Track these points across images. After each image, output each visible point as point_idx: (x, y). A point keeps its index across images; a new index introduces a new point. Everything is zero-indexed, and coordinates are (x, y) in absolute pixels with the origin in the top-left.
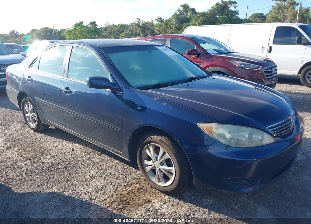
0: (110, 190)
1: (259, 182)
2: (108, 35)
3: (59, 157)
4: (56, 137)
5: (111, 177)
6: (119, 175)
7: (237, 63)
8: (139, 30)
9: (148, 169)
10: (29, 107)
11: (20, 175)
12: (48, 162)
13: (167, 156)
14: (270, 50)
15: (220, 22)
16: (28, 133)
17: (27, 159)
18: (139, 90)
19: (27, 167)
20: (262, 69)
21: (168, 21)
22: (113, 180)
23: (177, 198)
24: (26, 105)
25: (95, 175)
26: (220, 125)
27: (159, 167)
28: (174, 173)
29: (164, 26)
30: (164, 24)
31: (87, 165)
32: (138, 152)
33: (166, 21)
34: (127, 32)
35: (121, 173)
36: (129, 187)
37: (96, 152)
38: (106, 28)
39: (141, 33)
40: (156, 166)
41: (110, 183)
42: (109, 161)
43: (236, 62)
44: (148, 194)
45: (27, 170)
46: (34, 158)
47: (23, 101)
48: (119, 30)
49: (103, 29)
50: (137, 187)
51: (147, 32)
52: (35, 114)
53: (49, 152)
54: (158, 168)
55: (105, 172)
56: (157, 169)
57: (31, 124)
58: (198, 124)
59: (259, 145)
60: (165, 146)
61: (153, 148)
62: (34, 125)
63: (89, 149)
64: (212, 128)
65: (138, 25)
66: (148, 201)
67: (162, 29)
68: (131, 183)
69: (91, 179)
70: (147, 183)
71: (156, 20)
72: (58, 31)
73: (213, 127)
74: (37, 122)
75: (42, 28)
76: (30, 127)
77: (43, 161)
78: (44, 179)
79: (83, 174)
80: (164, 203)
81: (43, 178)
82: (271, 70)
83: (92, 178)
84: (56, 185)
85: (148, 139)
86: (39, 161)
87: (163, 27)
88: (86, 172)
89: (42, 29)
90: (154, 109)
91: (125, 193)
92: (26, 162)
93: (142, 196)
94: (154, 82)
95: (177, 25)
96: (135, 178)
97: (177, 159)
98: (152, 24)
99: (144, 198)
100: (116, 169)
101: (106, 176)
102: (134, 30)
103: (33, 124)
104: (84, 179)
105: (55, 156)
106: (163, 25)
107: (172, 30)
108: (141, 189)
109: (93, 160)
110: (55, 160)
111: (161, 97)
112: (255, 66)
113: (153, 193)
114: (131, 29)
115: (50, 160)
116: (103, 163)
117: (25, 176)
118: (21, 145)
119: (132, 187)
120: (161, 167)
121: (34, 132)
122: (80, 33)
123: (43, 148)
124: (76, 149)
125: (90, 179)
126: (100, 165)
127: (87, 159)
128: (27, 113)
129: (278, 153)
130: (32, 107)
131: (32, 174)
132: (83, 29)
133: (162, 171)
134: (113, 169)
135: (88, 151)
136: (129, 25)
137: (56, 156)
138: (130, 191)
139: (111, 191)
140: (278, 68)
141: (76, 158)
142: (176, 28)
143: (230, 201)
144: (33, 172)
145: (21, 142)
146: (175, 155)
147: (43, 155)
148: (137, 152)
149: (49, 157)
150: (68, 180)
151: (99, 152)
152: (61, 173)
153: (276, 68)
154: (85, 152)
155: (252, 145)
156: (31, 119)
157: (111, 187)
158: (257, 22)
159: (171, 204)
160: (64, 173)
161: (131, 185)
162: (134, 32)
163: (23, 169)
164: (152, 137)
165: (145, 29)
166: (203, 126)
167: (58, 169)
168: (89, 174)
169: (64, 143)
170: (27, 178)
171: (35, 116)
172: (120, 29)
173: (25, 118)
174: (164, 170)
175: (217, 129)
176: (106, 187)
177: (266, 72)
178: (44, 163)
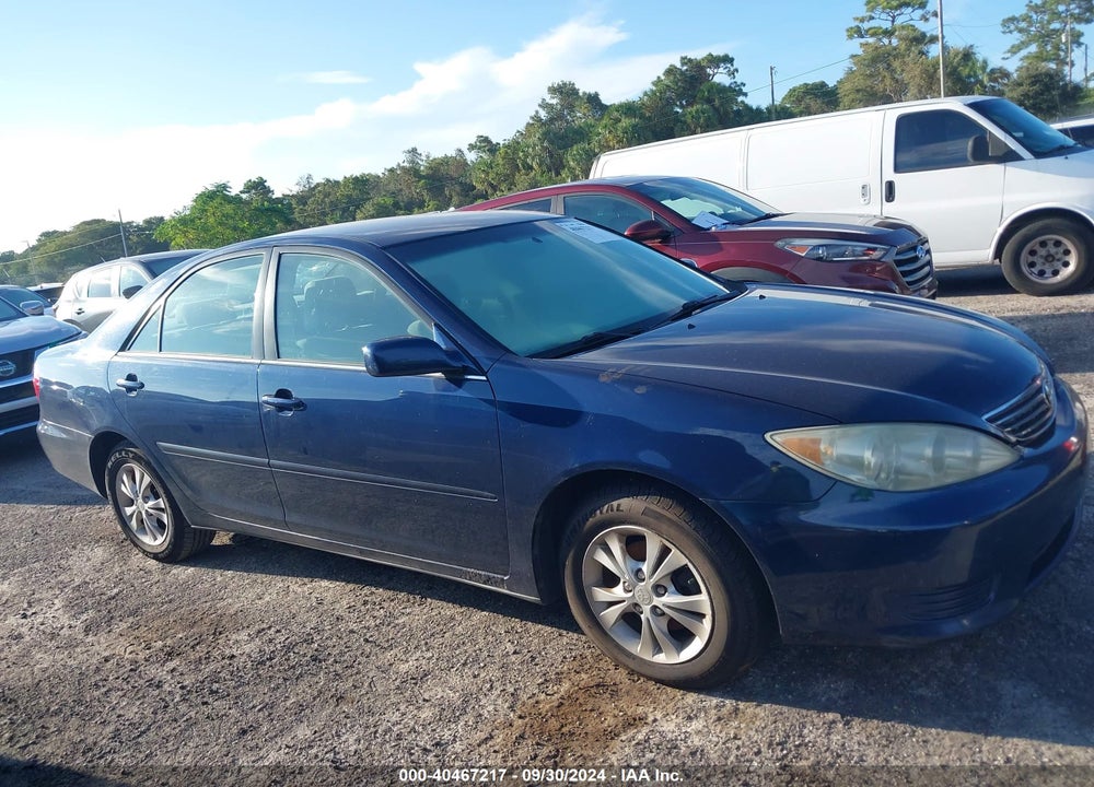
0: (493, 705)
1: (992, 595)
2: (313, 217)
3: (278, 631)
4: (248, 570)
5: (482, 665)
6: (507, 655)
7: (802, 247)
8: (418, 189)
9: (611, 615)
10: (134, 482)
11: (165, 707)
12: (247, 651)
13: (676, 559)
14: (890, 192)
15: (688, 126)
16: (142, 572)
17: (169, 654)
18: (542, 361)
19: (178, 679)
20: (885, 255)
21: (514, 146)
22: (493, 672)
23: (726, 695)
24: (125, 478)
25: (424, 667)
26: (837, 431)
27: (651, 601)
28: (708, 612)
29: (504, 165)
30: (503, 159)
31: (388, 641)
32: (568, 563)
33: (508, 147)
34: (380, 200)
35: (510, 648)
36: (555, 688)
37: (402, 595)
38: (302, 197)
39: (427, 198)
40: (639, 602)
41: (488, 686)
42: (458, 618)
43: (798, 242)
44: (626, 698)
45: (182, 688)
46: (193, 647)
47: (110, 464)
48: (349, 197)
49: (293, 202)
50: (583, 683)
51: (447, 193)
52: (162, 503)
53: (239, 621)
54: (648, 604)
55: (457, 652)
56: (647, 609)
57: (147, 540)
58: (767, 436)
59: (969, 477)
60: (664, 527)
61: (620, 541)
62: (160, 539)
63: (373, 589)
64: (817, 442)
65: (412, 172)
66: (635, 720)
67: (497, 174)
68: (557, 673)
69: (416, 684)
70: (610, 667)
71: (472, 147)
72: (137, 226)
73: (820, 440)
74: (169, 530)
75: (78, 223)
76: (144, 552)
77: (228, 652)
78: (254, 707)
79: (382, 669)
80: (690, 718)
81: (251, 705)
82: (913, 255)
83: (420, 678)
84: (305, 719)
85: (601, 512)
86: (216, 653)
87: (500, 169)
88: (391, 665)
89: (78, 227)
90: (610, 412)
91: (548, 707)
92: (171, 665)
93: (609, 707)
94: (580, 331)
95: (545, 155)
96: (565, 658)
97: (713, 562)
98: (459, 162)
99: (616, 712)
100: (490, 638)
101: (464, 664)
102: (401, 190)
103: (156, 539)
104: (393, 687)
105: (263, 630)
106: (501, 162)
107: (532, 174)
108: (598, 686)
109: (401, 621)
110: (271, 641)
111: (623, 371)
112: (860, 246)
113: (642, 692)
114: (392, 187)
115: (252, 645)
116: (439, 628)
117: (183, 708)
118: (134, 613)
119: (566, 685)
120: (658, 601)
121: (161, 565)
122: (220, 224)
123: (212, 611)
124: (329, 596)
125: (413, 681)
126: (432, 635)
127: (378, 622)
128: (131, 503)
129: (1021, 501)
130: (147, 479)
131: (205, 700)
132: (229, 209)
133: (663, 614)
134: (481, 640)
135: (373, 597)
136: (381, 176)
137: (270, 628)
138: (562, 698)
139: (499, 708)
140: (932, 245)
141: (342, 626)
142: (545, 168)
143: (902, 677)
144: (209, 689)
145: (132, 603)
146: (703, 550)
147: (220, 633)
148: (565, 565)
149: (243, 636)
150: (340, 699)
151: (411, 594)
152: (307, 678)
153: (926, 247)
154: (365, 603)
155: (949, 480)
156: (147, 522)
157: (493, 697)
158: (810, 114)
159: (715, 717)
160: (316, 679)
161: (559, 681)
162: (403, 199)
163: (166, 687)
164: (615, 503)
165: (438, 184)
166: (786, 441)
167: (289, 669)
168: (403, 668)
169: (281, 585)
170: (193, 714)
171: (162, 510)
172: (355, 194)
173: (123, 521)
174: (669, 607)
175: (832, 443)
176: (478, 700)
177: (899, 263)
178: (233, 656)
